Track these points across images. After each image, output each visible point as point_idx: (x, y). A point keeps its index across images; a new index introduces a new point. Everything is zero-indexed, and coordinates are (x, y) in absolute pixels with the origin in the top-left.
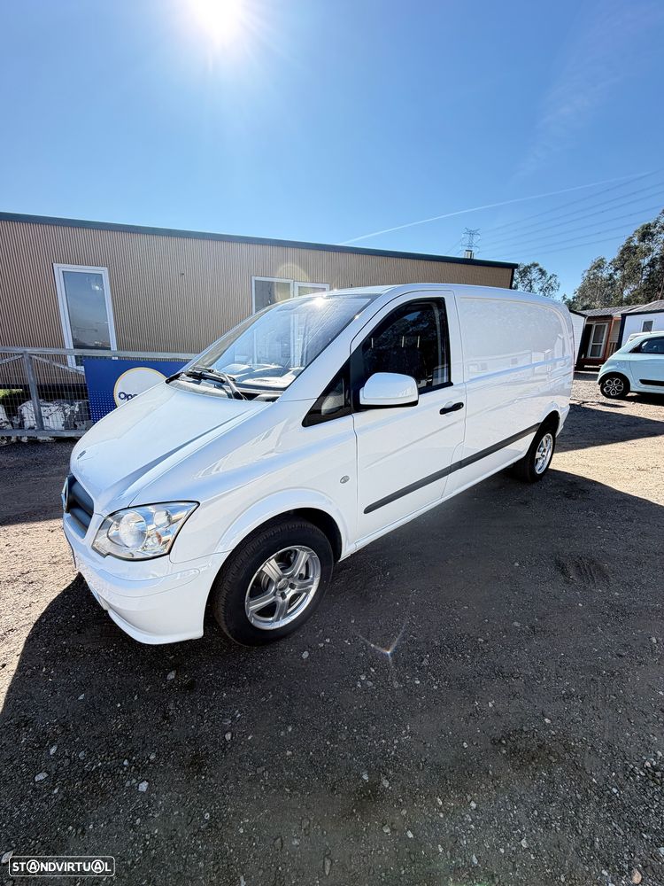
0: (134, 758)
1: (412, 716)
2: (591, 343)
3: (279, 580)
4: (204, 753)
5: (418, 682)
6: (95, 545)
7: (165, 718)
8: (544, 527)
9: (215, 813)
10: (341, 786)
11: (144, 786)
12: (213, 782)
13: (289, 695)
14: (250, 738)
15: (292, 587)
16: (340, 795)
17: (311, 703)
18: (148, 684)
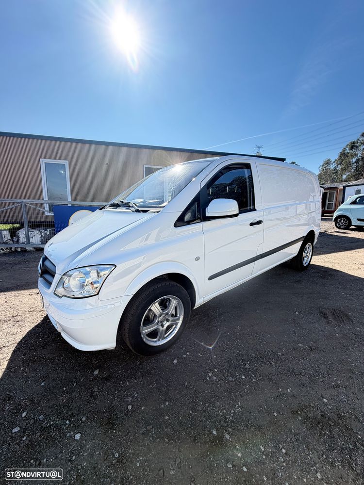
0: (73, 419)
1: (242, 397)
2: (327, 202)
3: (160, 316)
4: (115, 417)
5: (244, 377)
6: (56, 292)
7: (92, 396)
8: (311, 293)
9: (122, 453)
10: (200, 438)
11: (78, 436)
12: (120, 434)
13: (166, 384)
14: (143, 408)
15: (168, 320)
16: (199, 443)
17: (180, 388)
18: (82, 377)
